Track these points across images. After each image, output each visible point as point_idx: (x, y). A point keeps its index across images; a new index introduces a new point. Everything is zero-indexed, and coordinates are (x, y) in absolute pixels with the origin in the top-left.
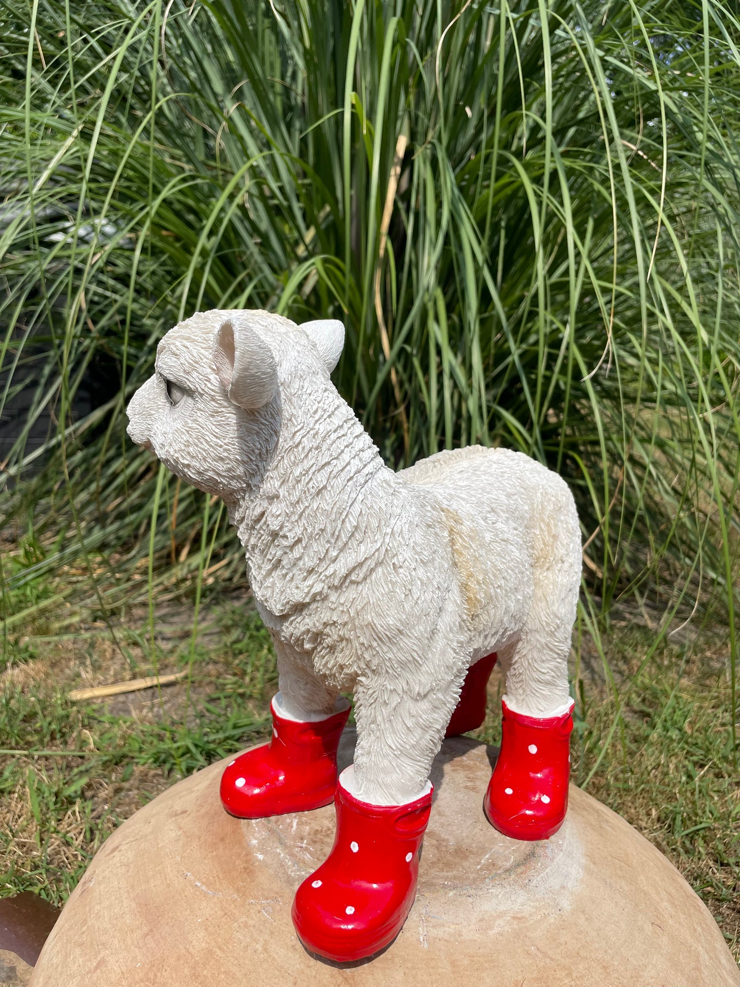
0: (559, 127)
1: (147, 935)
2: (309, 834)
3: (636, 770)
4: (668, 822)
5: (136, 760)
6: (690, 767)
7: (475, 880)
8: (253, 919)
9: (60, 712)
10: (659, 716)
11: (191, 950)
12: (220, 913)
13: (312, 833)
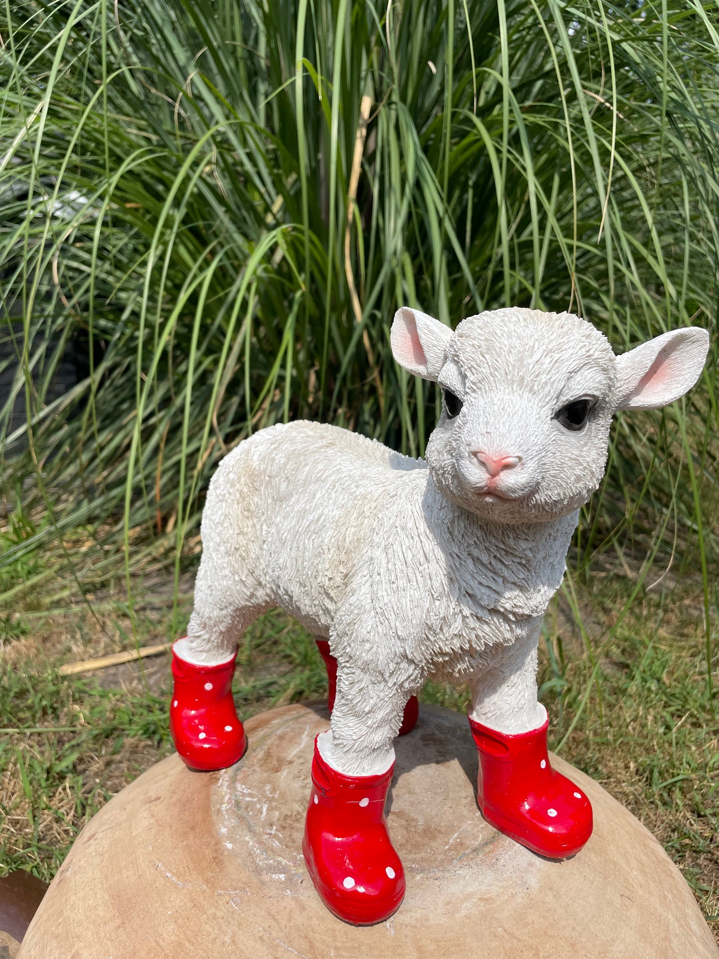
0: (525, 81)
1: (119, 927)
2: (279, 819)
3: (614, 724)
4: (646, 775)
5: (126, 732)
6: (668, 717)
7: (442, 861)
8: (221, 910)
9: (52, 688)
10: (638, 668)
11: (161, 942)
12: (189, 905)
13: (282, 818)
